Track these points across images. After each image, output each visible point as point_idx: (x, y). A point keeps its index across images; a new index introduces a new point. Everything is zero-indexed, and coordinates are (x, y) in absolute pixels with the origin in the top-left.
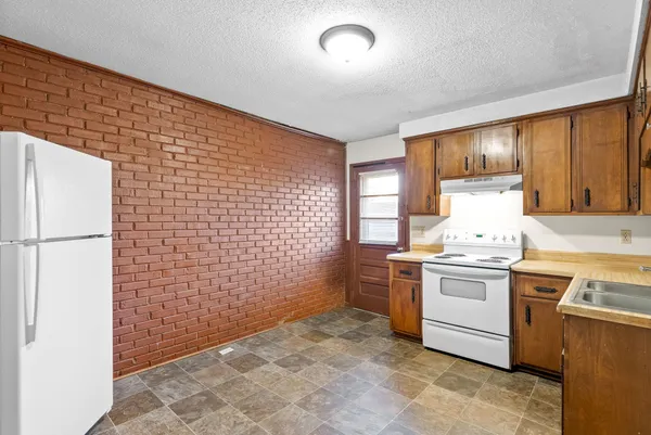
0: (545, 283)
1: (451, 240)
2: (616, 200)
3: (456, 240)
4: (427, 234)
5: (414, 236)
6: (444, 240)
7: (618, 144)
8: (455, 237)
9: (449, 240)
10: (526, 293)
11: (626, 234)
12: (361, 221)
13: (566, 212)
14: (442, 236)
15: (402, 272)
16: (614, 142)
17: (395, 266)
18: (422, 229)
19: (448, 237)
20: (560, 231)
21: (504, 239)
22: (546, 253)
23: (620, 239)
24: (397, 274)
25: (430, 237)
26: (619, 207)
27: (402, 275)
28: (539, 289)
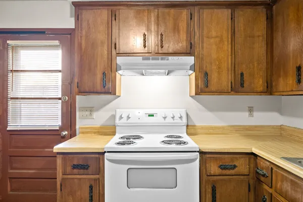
0: (227, 160)
1: (124, 120)
2: (260, 83)
3: (129, 121)
4: (95, 115)
5: (82, 118)
6: (117, 121)
7: (261, 38)
8: (128, 118)
9: (122, 121)
10: (212, 173)
11: (251, 110)
12: (10, 103)
13: (227, 93)
14: (114, 117)
15: (75, 167)
16: (259, 36)
17: (64, 160)
18: (91, 110)
19: (121, 118)
20: (210, 109)
21: (173, 118)
22: (202, 128)
23: (247, 114)
24: (69, 169)
25: (100, 118)
26: (261, 89)
27: (76, 171)
28: (223, 167)
